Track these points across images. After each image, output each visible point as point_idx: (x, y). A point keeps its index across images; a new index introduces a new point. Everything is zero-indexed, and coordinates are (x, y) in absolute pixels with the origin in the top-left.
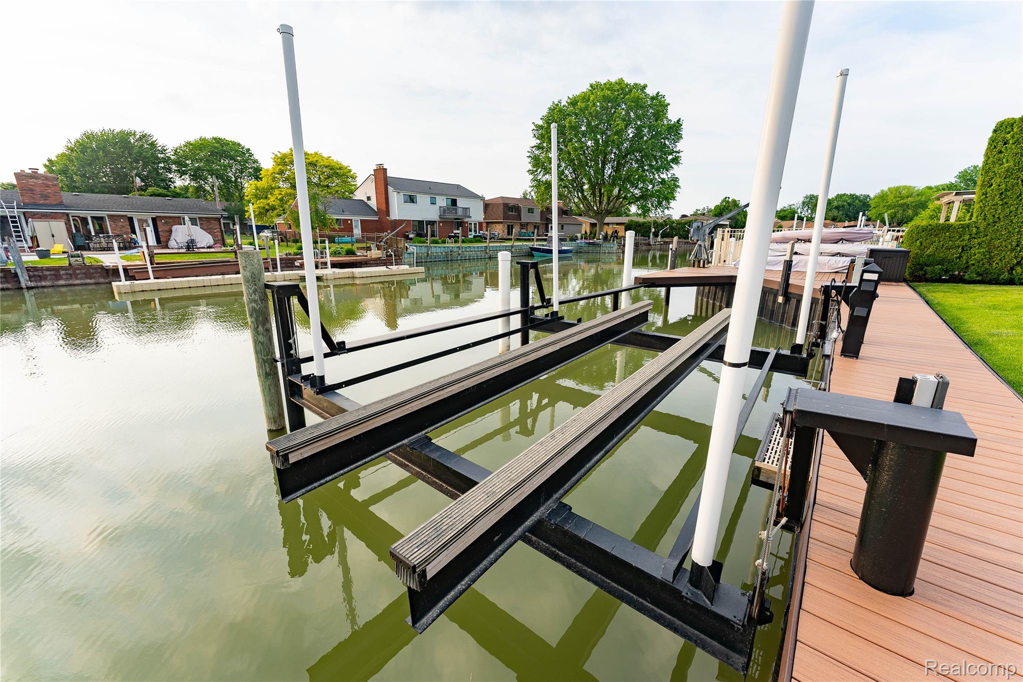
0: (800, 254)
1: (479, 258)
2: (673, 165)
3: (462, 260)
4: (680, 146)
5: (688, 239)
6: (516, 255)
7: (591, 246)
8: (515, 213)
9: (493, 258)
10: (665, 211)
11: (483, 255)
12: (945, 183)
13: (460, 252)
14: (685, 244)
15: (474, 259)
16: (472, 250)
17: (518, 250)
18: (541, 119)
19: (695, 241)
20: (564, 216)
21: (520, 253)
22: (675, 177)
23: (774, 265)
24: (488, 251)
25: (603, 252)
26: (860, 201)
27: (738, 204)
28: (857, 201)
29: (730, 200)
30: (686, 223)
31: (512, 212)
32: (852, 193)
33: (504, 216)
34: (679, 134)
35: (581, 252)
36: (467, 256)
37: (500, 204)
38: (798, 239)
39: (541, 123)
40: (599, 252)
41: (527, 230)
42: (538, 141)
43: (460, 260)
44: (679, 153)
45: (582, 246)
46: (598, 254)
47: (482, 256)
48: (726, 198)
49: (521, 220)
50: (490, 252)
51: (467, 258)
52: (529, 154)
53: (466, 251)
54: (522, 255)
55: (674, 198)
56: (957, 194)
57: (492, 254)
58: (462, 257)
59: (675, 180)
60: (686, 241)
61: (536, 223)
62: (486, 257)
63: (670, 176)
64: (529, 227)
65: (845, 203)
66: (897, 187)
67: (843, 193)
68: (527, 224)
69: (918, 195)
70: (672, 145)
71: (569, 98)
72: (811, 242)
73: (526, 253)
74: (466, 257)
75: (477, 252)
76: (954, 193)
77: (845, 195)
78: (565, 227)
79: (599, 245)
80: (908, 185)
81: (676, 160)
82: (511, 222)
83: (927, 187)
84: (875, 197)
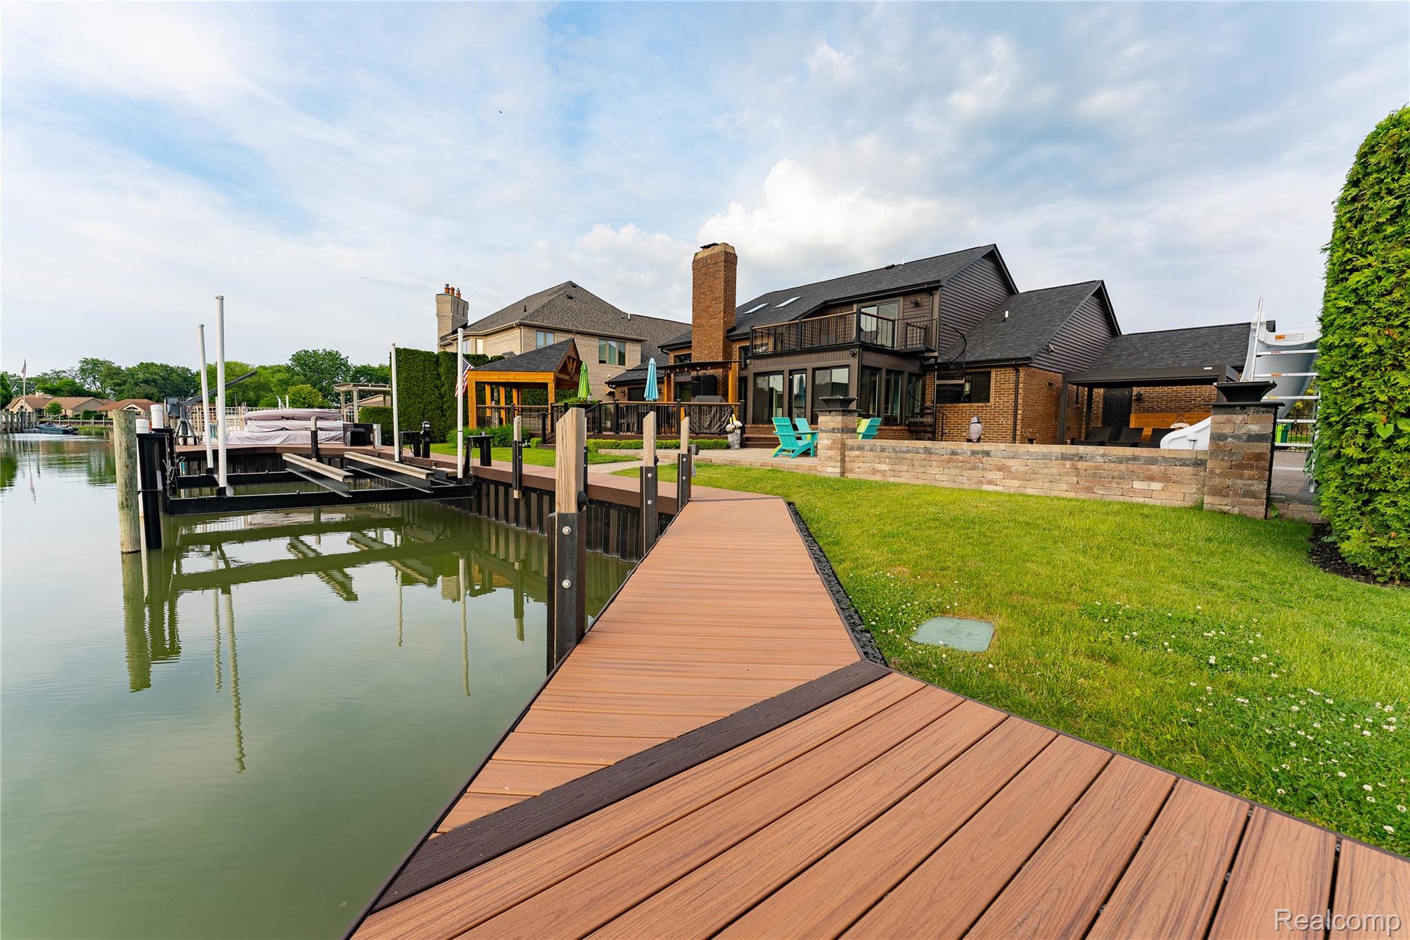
0: (287, 429)
23: (265, 440)
26: (179, 375)
28: (173, 375)
38: (282, 417)
56: (354, 385)
65: (157, 377)
67: (149, 361)
77: (152, 364)
83: (262, 367)
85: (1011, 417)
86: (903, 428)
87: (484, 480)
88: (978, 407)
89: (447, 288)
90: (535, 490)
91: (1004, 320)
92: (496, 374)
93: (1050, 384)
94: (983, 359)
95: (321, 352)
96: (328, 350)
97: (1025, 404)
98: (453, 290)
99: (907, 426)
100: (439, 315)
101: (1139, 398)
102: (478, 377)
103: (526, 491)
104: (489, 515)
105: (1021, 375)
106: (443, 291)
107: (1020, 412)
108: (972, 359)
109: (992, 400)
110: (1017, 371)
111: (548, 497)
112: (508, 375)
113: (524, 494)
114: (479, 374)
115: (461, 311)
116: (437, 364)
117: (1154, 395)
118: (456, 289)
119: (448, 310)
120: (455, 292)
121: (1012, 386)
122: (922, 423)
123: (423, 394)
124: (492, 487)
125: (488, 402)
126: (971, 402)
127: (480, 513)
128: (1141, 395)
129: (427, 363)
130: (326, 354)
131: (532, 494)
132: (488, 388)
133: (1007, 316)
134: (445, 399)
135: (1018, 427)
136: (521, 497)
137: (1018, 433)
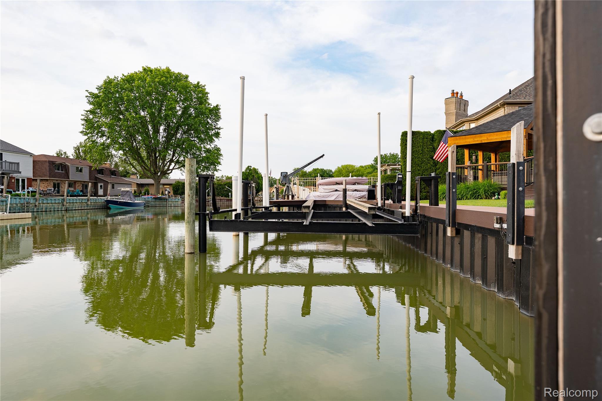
0: (339, 191)
1: (56, 210)
2: (215, 139)
3: (38, 212)
4: (220, 124)
5: (229, 197)
6: (91, 208)
7: (158, 200)
8: (62, 170)
9: (69, 210)
10: (214, 173)
11: (60, 207)
12: (369, 164)
13: (37, 204)
14: (227, 201)
15: (51, 211)
16: (49, 202)
17: (93, 203)
18: (97, 88)
19: (284, 184)
20: (112, 176)
21: (95, 206)
22: (218, 147)
23: (327, 197)
24: (65, 203)
25: (169, 205)
27: (258, 172)
28: (325, 174)
29: (252, 168)
30: (225, 185)
31: (59, 170)
32: (322, 168)
33: (50, 174)
34: (218, 115)
35: (148, 206)
36: (44, 208)
37: (45, 161)
38: (336, 183)
39: (96, 92)
40: (165, 205)
41: (75, 189)
42: (91, 107)
43: (36, 212)
44: (220, 129)
45: (149, 201)
46: (165, 207)
47: (58, 208)
48: (249, 166)
49: (69, 179)
50: (67, 204)
51: (44, 210)
52: (83, 117)
53: (43, 203)
54: (96, 208)
55: (219, 163)
56: (388, 165)
57: (68, 207)
58: (38, 209)
59: (218, 150)
60: (227, 198)
61: (85, 182)
62: (63, 209)
63: (213, 146)
64: (77, 186)
66: (346, 165)
67: (317, 168)
68: (75, 182)
69: (357, 171)
70: (214, 123)
71: (123, 75)
72: (343, 184)
73: (102, 206)
74: (42, 209)
75: (54, 205)
76: (387, 165)
78: (115, 186)
79: (165, 199)
80: (351, 164)
81: (217, 135)
82: (57, 180)
83: (360, 166)
84: (336, 171)
87: (430, 218)
89: (453, 93)
90: (467, 227)
92: (471, 138)
95: (388, 155)
96: (392, 153)
98: (457, 93)
100: (447, 114)
102: (457, 142)
103: (459, 229)
104: (431, 254)
106: (450, 96)
111: (480, 235)
112: (481, 137)
113: (458, 232)
114: (457, 139)
115: (462, 108)
116: (433, 141)
118: (460, 93)
119: (453, 109)
120: (459, 95)
123: (421, 163)
124: (434, 225)
125: (467, 163)
127: (426, 252)
129: (425, 140)
130: (391, 156)
131: (465, 231)
132: (466, 152)
134: (438, 166)
136: (454, 235)
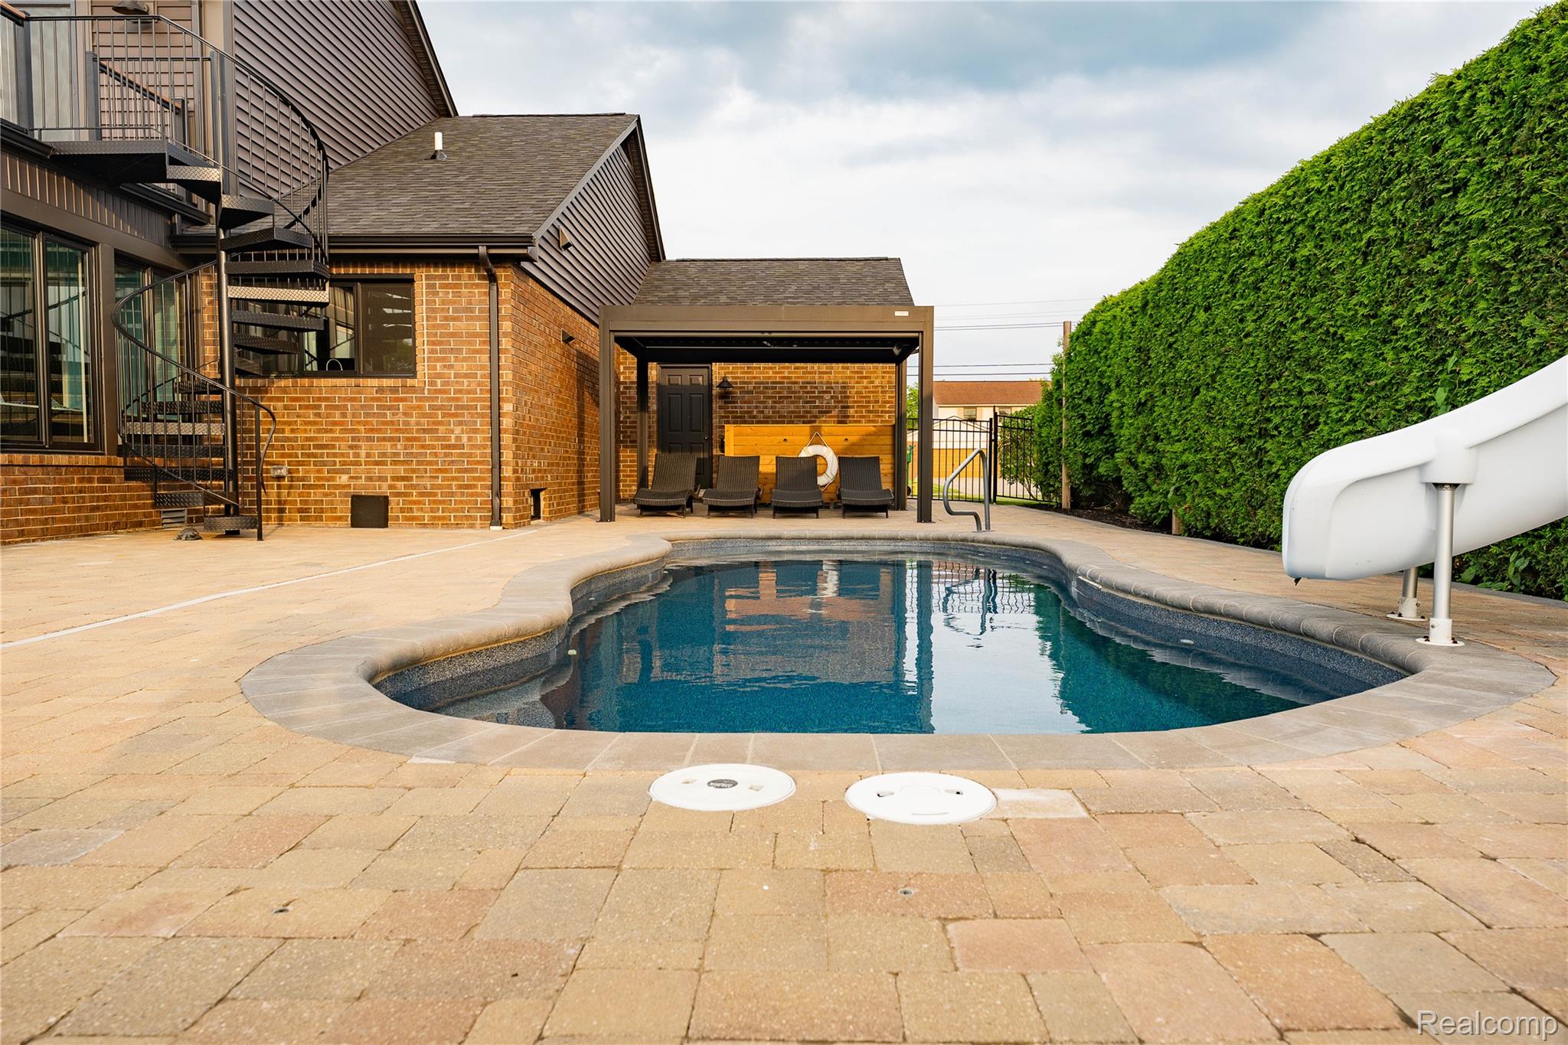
85: (482, 424)
86: (103, 460)
88: (380, 390)
91: (434, 157)
93: (568, 339)
94: (385, 231)
97: (519, 385)
99: (121, 451)
101: (726, 391)
105: (506, 293)
107: (507, 407)
108: (350, 230)
109: (422, 368)
110: (492, 278)
117: (751, 387)
121: (479, 326)
122: (188, 439)
126: (356, 376)
128: (730, 385)
133: (439, 145)
135: (507, 455)
137: (507, 471)
